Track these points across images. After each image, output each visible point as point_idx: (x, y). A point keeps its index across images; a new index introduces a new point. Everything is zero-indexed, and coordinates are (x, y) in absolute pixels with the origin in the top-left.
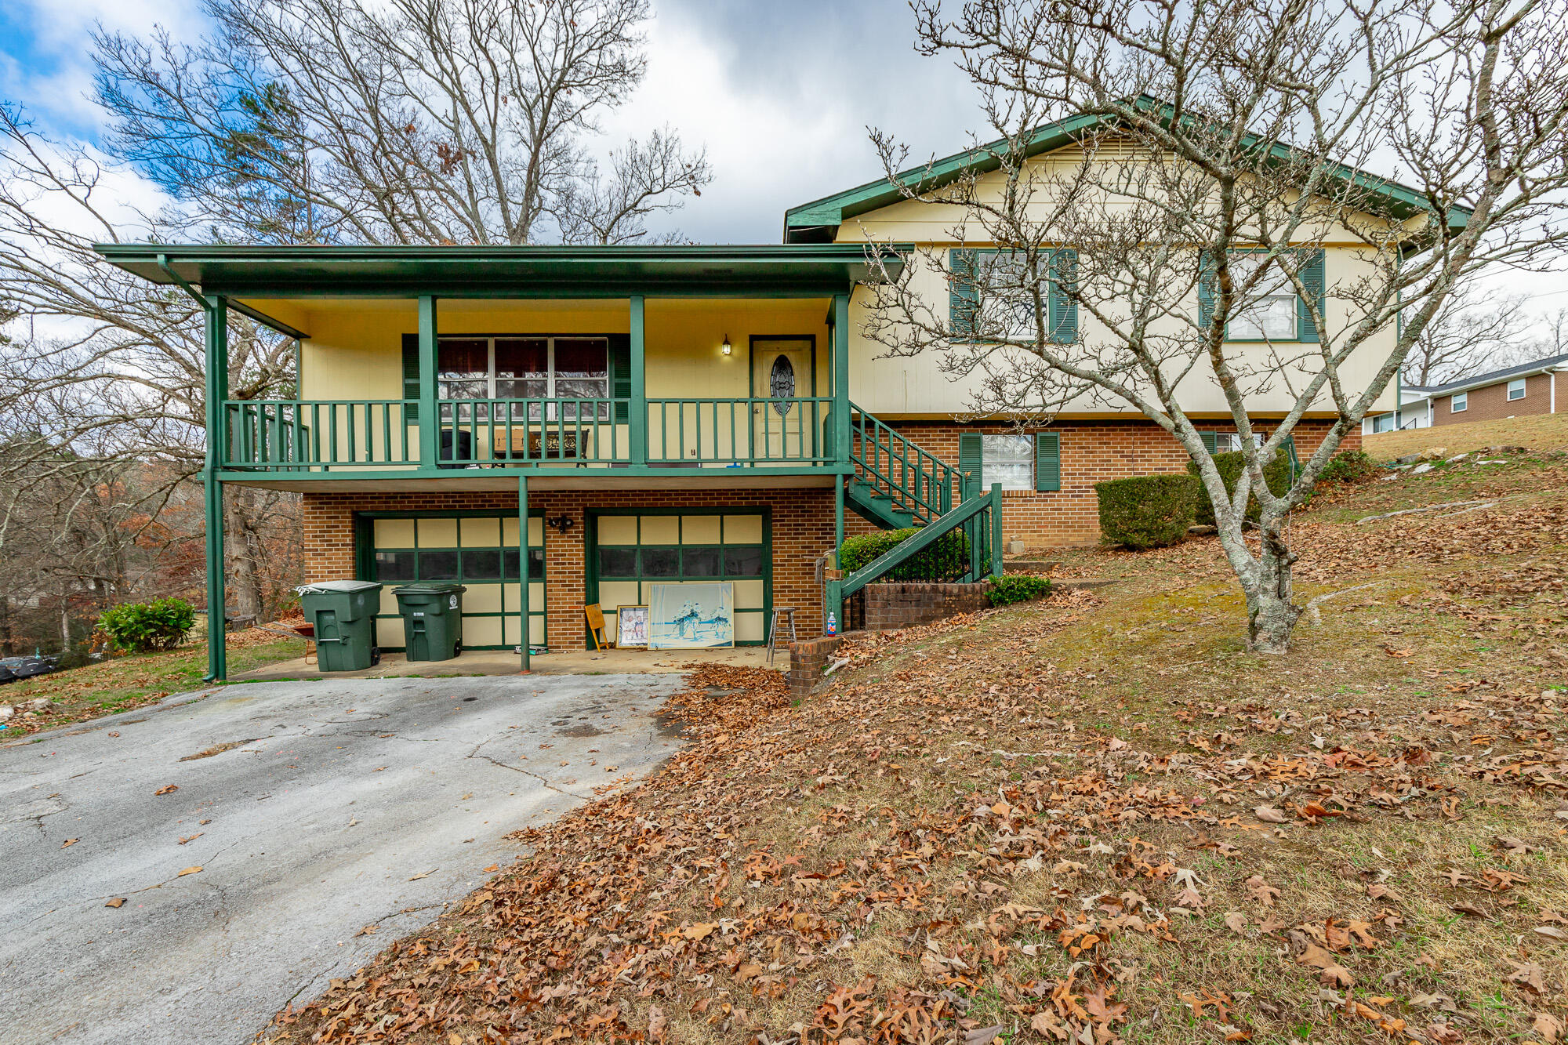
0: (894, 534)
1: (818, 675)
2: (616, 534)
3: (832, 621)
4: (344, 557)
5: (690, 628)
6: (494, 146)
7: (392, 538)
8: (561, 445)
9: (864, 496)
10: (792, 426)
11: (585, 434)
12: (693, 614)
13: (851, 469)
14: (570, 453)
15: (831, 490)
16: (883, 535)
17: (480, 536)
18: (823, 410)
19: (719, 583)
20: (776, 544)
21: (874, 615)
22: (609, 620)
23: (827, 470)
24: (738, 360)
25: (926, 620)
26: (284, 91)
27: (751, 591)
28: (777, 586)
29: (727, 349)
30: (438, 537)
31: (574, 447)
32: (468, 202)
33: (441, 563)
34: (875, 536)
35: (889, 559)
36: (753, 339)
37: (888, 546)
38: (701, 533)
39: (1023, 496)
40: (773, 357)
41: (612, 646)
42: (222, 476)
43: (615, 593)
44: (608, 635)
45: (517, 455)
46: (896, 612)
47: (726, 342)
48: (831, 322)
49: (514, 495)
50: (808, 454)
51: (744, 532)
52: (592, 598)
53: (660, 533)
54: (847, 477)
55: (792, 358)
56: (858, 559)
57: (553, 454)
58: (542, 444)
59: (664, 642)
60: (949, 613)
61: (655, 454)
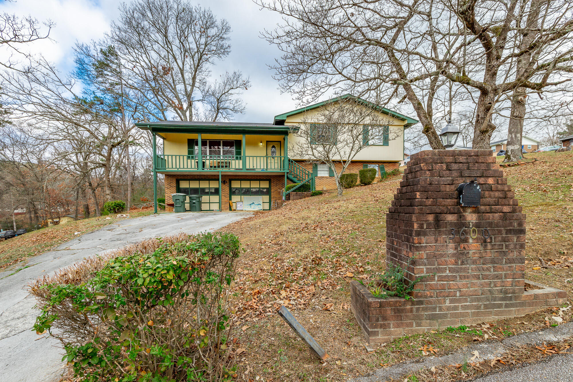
0: (296, 184)
1: (281, 206)
2: (236, 185)
3: (284, 198)
4: (174, 189)
5: (253, 206)
6: (183, 70)
7: (184, 185)
8: (224, 165)
9: (291, 177)
10: (276, 161)
11: (229, 162)
12: (253, 203)
13: (288, 171)
14: (226, 167)
15: (284, 176)
16: (294, 184)
17: (204, 185)
18: (283, 159)
19: (259, 196)
20: (272, 187)
21: (291, 198)
22: (234, 204)
23: (283, 171)
24: (264, 146)
25: (301, 198)
26: (114, 48)
27: (266, 198)
28: (272, 197)
29: (261, 144)
30: (194, 185)
31: (227, 165)
32: (173, 85)
33: (195, 191)
34: (293, 184)
35: (295, 188)
36: (267, 141)
37: (294, 186)
38: (255, 185)
39: (326, 178)
40: (272, 146)
41: (235, 210)
42: (157, 170)
43: (235, 198)
44: (234, 207)
45: (215, 167)
46: (295, 197)
47: (261, 142)
48: (284, 139)
49: (218, 176)
50: (279, 168)
51: (265, 185)
52: (230, 199)
53: (245, 185)
54: (287, 173)
55: (276, 146)
56: (289, 188)
57: (222, 167)
58: (220, 164)
59: (247, 209)
60: (305, 197)
61: (248, 167)
